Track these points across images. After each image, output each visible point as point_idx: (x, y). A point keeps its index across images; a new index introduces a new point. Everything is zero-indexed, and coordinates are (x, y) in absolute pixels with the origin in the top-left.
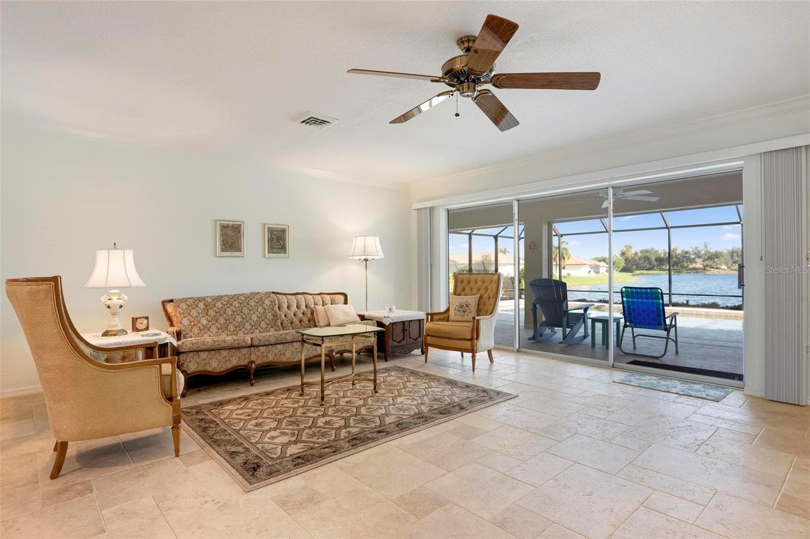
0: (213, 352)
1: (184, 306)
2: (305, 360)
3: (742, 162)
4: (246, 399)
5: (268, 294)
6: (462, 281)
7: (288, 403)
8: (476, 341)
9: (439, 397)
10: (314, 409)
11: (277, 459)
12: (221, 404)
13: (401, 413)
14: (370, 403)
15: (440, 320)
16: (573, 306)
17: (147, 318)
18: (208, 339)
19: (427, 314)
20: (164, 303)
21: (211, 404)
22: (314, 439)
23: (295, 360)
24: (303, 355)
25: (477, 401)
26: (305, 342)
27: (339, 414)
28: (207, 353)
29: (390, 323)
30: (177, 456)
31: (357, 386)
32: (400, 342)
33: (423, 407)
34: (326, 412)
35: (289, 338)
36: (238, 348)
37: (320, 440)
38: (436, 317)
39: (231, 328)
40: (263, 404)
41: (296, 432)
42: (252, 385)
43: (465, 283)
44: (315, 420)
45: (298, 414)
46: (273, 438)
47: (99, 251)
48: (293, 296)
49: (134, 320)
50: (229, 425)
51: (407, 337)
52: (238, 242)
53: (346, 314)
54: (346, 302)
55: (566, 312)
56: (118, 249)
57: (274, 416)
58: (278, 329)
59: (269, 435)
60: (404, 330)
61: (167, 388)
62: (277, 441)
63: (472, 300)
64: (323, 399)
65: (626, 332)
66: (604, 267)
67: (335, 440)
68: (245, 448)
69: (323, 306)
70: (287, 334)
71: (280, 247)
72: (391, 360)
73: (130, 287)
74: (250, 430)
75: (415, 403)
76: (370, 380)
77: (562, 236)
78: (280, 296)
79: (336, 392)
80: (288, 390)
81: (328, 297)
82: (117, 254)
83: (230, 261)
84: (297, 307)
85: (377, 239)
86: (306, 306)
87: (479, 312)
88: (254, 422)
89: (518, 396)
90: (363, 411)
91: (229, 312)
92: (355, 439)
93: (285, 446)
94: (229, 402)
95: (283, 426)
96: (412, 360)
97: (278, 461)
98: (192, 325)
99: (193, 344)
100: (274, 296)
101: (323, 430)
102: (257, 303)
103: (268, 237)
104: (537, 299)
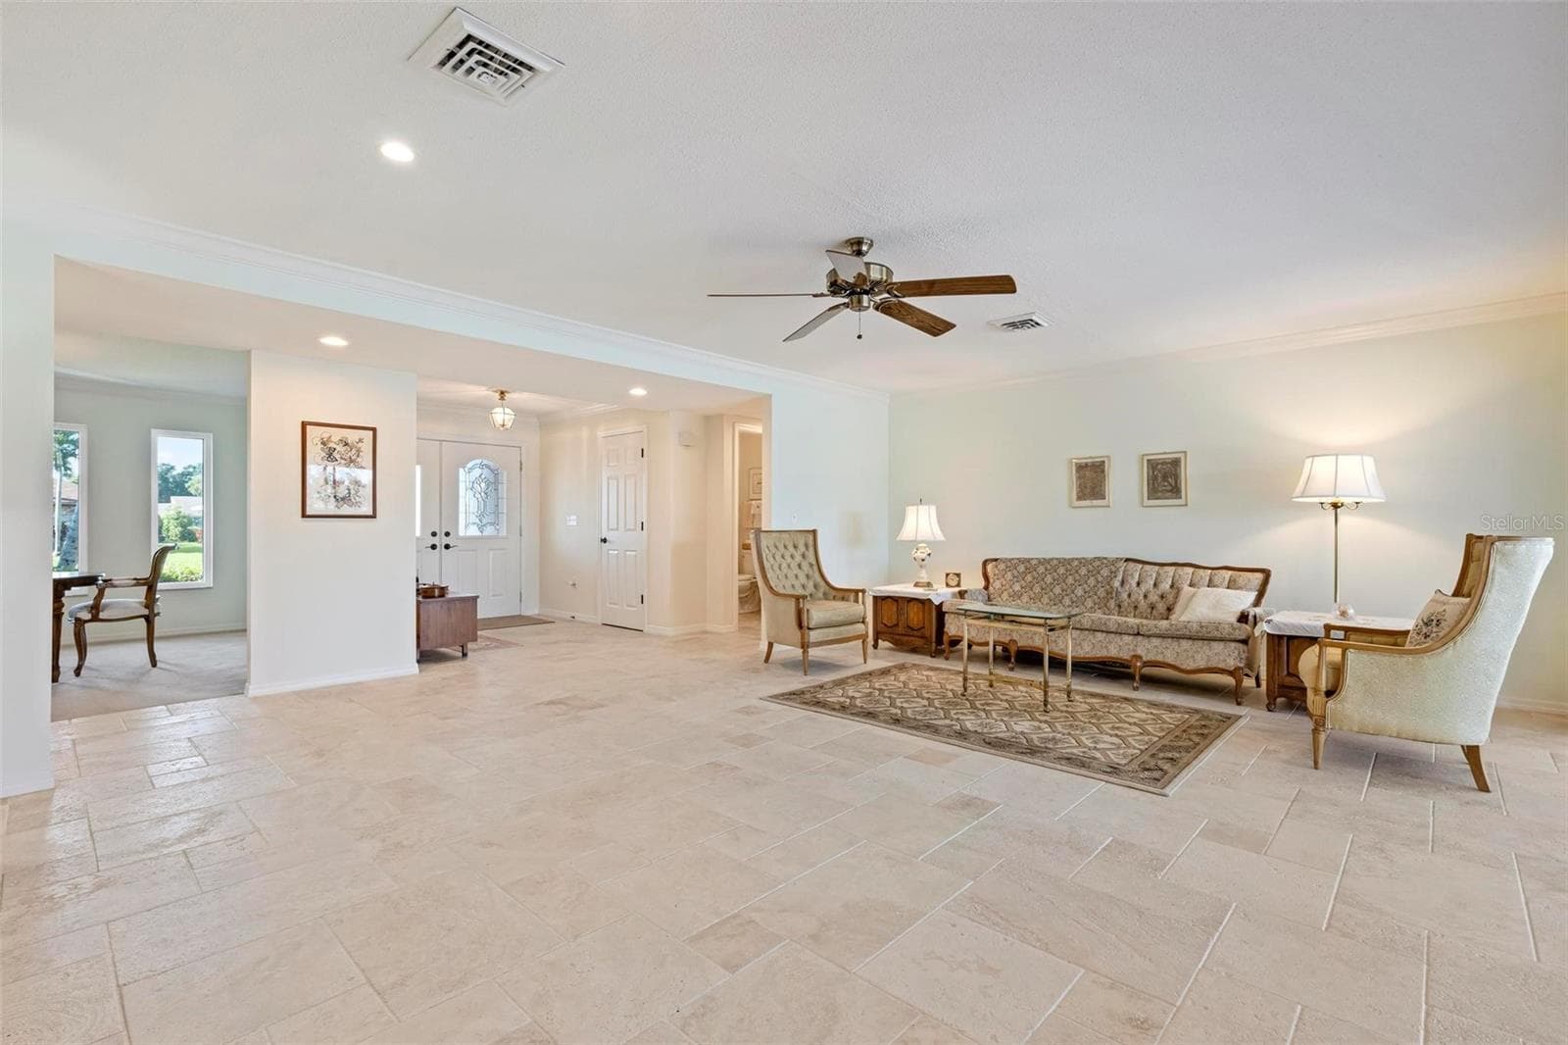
11: (814, 697)
12: (936, 669)
21: (930, 667)
47: (908, 507)
48: (1154, 567)
49: (947, 576)
52: (1101, 486)
54: (1264, 588)
56: (924, 505)
57: (913, 686)
59: (863, 690)
71: (1169, 488)
74: (873, 684)
81: (1228, 574)
82: (923, 509)
83: (1090, 514)
84: (1154, 585)
86: (1171, 586)
97: (810, 698)
102: (1089, 571)
103: (1148, 473)
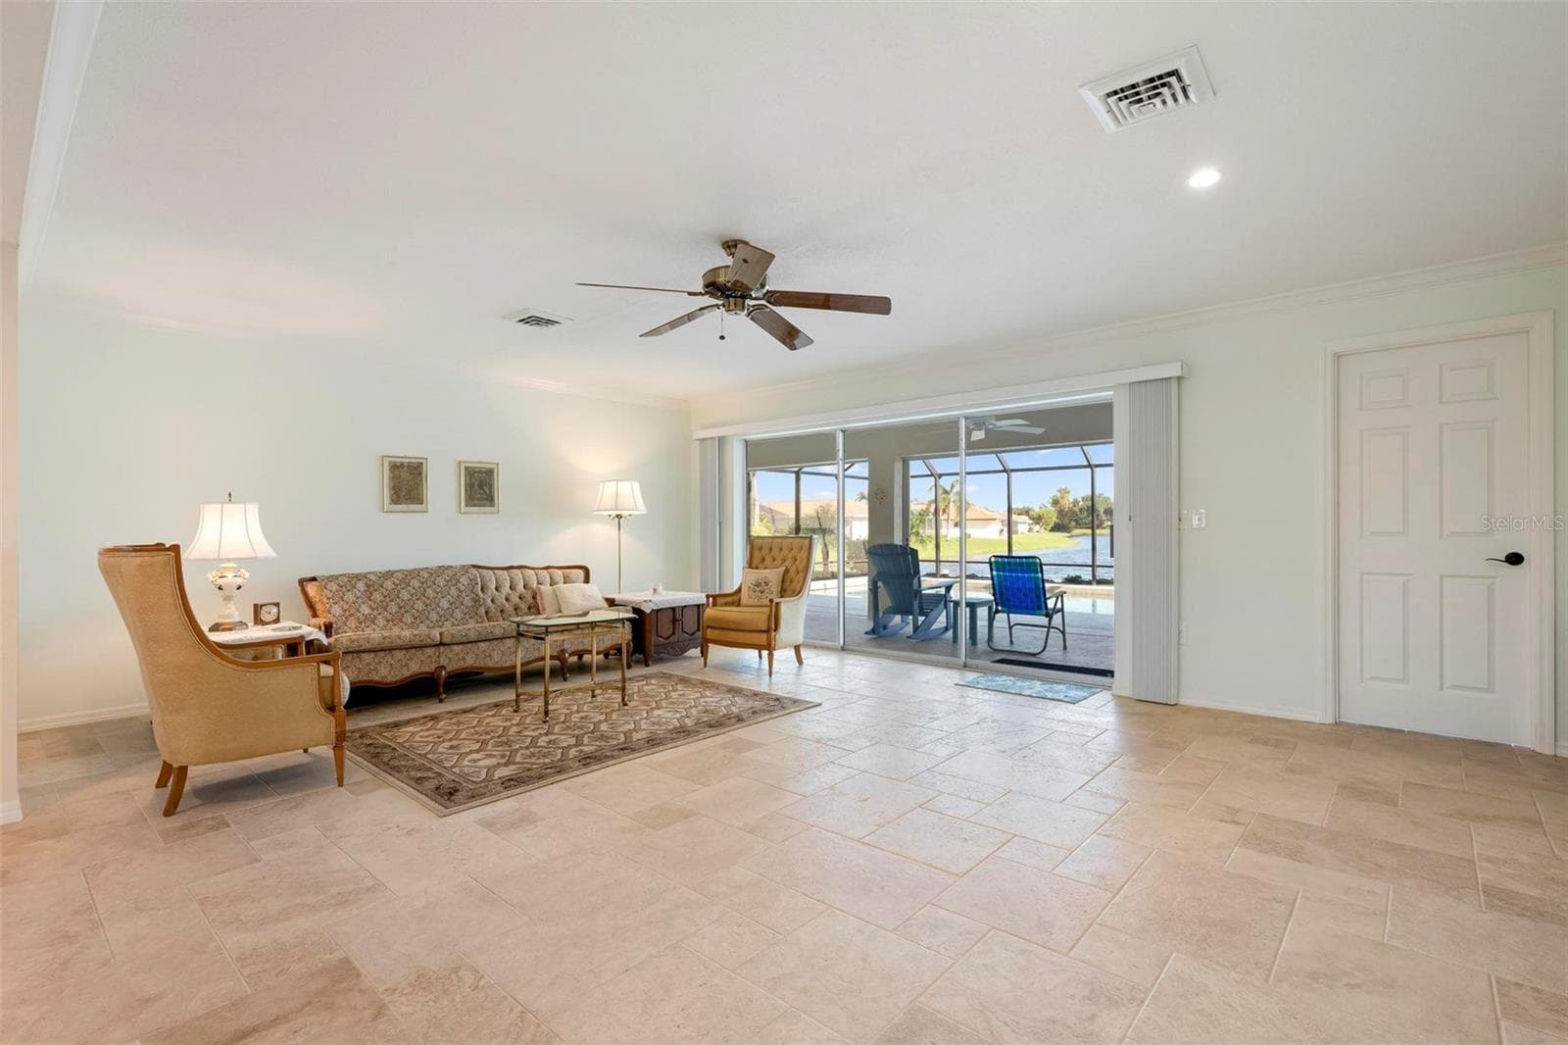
0: (382, 654)
1: (333, 586)
2: (522, 665)
3: (1111, 393)
4: (434, 718)
5: (465, 569)
6: (761, 548)
7: (497, 721)
8: (773, 633)
9: (713, 708)
10: (533, 727)
11: (481, 782)
12: (396, 725)
13: (656, 727)
14: (614, 718)
15: (726, 604)
16: (929, 585)
17: (277, 605)
18: (375, 634)
19: (708, 597)
20: (302, 582)
21: (380, 726)
22: (533, 760)
23: (508, 664)
24: (518, 656)
25: (764, 711)
26: (522, 635)
27: (569, 732)
28: (372, 655)
29: (653, 610)
30: (341, 784)
31: (599, 698)
32: (668, 638)
33: (687, 721)
34: (550, 730)
35: (498, 632)
36: (421, 647)
37: (541, 761)
38: (720, 601)
39: (409, 619)
40: (459, 723)
41: (508, 753)
42: (441, 701)
43: (765, 551)
44: (534, 740)
45: (510, 733)
46: (475, 761)
47: (206, 506)
48: (505, 572)
49: (257, 608)
50: (411, 748)
51: (678, 630)
52: (418, 490)
53: (585, 596)
54: (587, 580)
55: (918, 592)
56: (234, 503)
57: (476, 737)
58: (480, 620)
59: (469, 758)
60: (674, 621)
61: (327, 694)
62: (480, 763)
63: (773, 575)
64: (546, 713)
65: (999, 622)
66: (1025, 523)
67: (559, 760)
68: (436, 773)
69: (551, 585)
70: (494, 626)
71: (484, 496)
72: (653, 664)
73: (256, 558)
74: (442, 754)
75: (678, 715)
76: (617, 688)
77: (940, 476)
78: (484, 571)
79: (568, 707)
80: (496, 705)
81: (559, 572)
82: (234, 511)
83: (405, 520)
84: (511, 588)
85: (636, 485)
86: (524, 587)
87: (783, 593)
88: (447, 744)
89: (820, 704)
90: (604, 727)
91: (405, 595)
92: (589, 757)
93: (490, 769)
94: (408, 722)
95: (489, 747)
96: (687, 664)
97: (483, 785)
98: (347, 614)
99: (352, 641)
100: (474, 571)
101: (546, 750)
102: (447, 582)
103: (466, 481)
104: (879, 574)
